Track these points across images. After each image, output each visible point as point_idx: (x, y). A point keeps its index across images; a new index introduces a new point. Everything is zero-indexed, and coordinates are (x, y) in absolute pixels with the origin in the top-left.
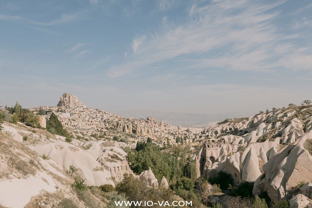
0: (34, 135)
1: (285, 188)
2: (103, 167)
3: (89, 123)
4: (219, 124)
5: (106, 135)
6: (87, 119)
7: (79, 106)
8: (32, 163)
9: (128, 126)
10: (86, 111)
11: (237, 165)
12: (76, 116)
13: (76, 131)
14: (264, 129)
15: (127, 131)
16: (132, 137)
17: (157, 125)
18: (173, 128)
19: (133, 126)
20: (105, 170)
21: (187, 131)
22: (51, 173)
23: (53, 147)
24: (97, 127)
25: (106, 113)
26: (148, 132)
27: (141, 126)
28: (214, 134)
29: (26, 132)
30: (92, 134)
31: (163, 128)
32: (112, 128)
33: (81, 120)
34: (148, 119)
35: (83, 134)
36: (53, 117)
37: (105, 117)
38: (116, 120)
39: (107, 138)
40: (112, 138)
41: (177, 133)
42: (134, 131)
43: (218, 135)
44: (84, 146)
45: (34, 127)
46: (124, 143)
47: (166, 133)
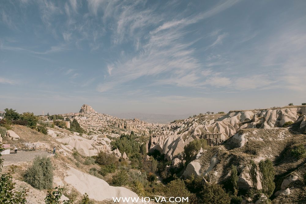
0: (62, 133)
1: (172, 156)
2: (94, 148)
3: (98, 123)
4: (171, 123)
5: (107, 130)
6: (97, 120)
7: (93, 112)
8: (58, 146)
9: (121, 124)
10: (97, 115)
11: (161, 146)
12: (90, 119)
13: (89, 128)
14: (183, 128)
15: (121, 127)
16: (123, 131)
17: (140, 123)
18: (149, 125)
19: (125, 124)
20: (95, 149)
21: (157, 126)
22: (65, 150)
23: (71, 139)
24: (102, 125)
25: (109, 116)
26: (133, 127)
27: (130, 124)
28: (167, 129)
29: (58, 132)
30: (99, 129)
31: (143, 125)
32: (111, 126)
33: (93, 121)
34: (134, 119)
35: (93, 130)
36: (75, 121)
37: (108, 119)
38: (115, 120)
39: (108, 132)
40: (111, 131)
41: (152, 128)
42: (125, 127)
43: (169, 129)
44: (89, 137)
45: (63, 128)
46: (117, 134)
47: (145, 128)
